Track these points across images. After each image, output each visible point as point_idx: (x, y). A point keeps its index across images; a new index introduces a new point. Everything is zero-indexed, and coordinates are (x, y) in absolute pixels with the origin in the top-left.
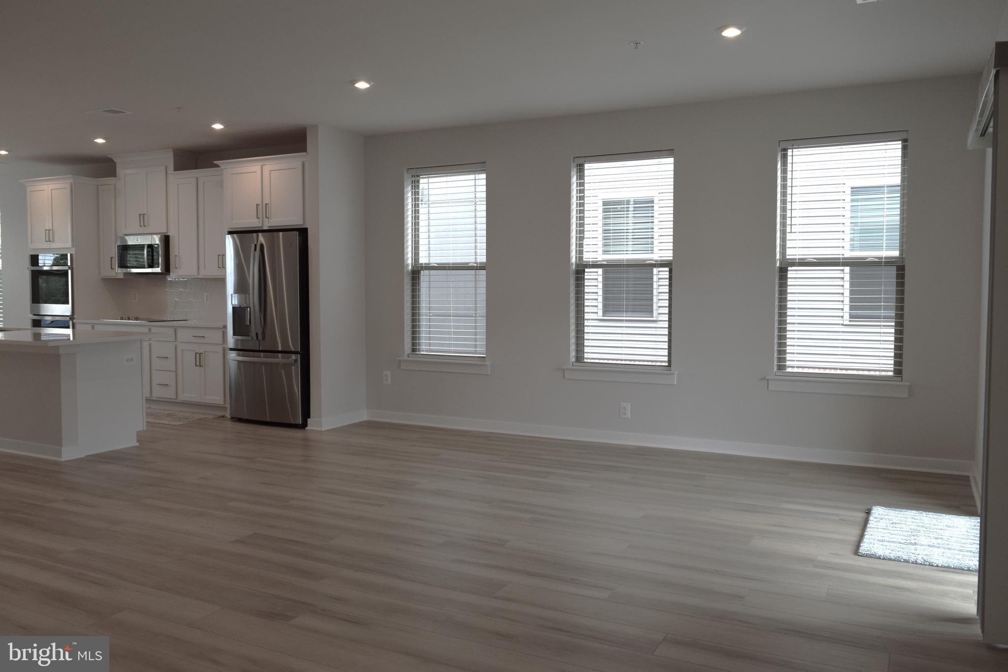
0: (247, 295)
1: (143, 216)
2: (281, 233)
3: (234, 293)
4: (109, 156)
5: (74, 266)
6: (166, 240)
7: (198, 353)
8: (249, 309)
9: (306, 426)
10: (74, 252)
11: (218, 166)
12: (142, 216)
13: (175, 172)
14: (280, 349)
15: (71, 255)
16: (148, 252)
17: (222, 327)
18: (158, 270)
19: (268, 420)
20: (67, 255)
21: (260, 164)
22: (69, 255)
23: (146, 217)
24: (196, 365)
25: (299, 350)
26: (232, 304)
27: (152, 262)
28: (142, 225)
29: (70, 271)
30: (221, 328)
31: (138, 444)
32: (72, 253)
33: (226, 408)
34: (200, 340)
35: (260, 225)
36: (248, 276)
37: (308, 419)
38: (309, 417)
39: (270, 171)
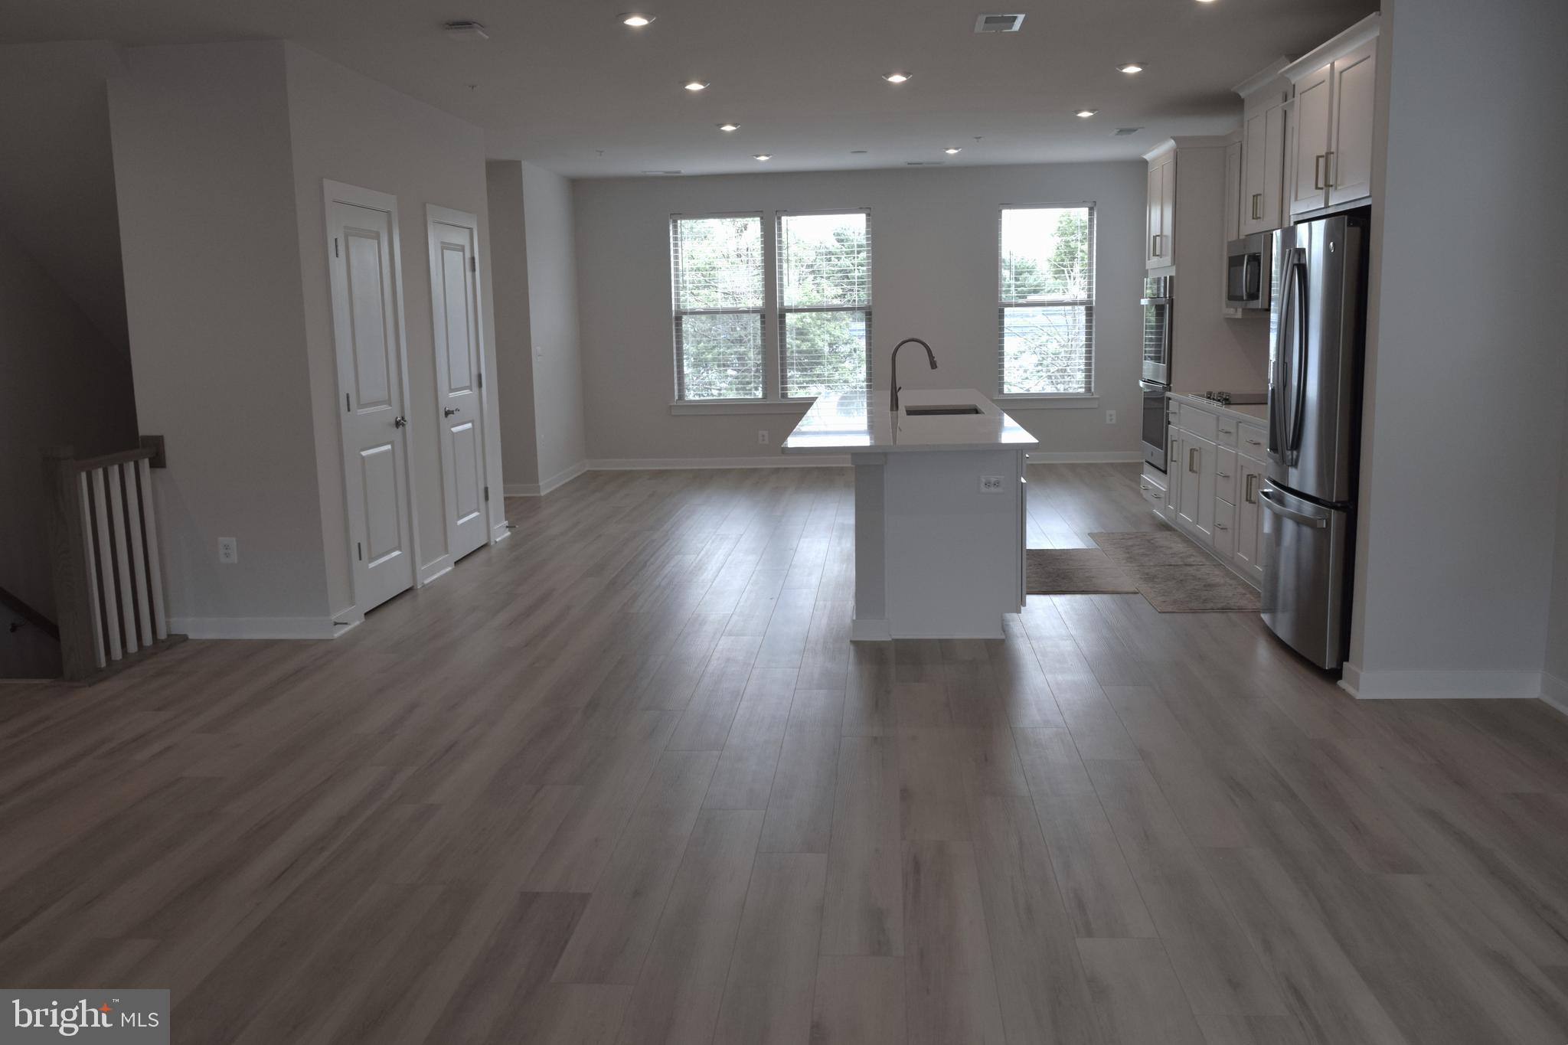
4: (1233, 89)
7: (1250, 475)
12: (1255, 198)
15: (1171, 279)
16: (1250, 268)
18: (1258, 304)
21: (1331, 61)
22: (1168, 279)
23: (1261, 199)
24: (1247, 499)
25: (1335, 500)
28: (1256, 215)
29: (1167, 307)
32: (1171, 274)
35: (1323, 205)
37: (1345, 663)
38: (1347, 660)
39: (1341, 73)
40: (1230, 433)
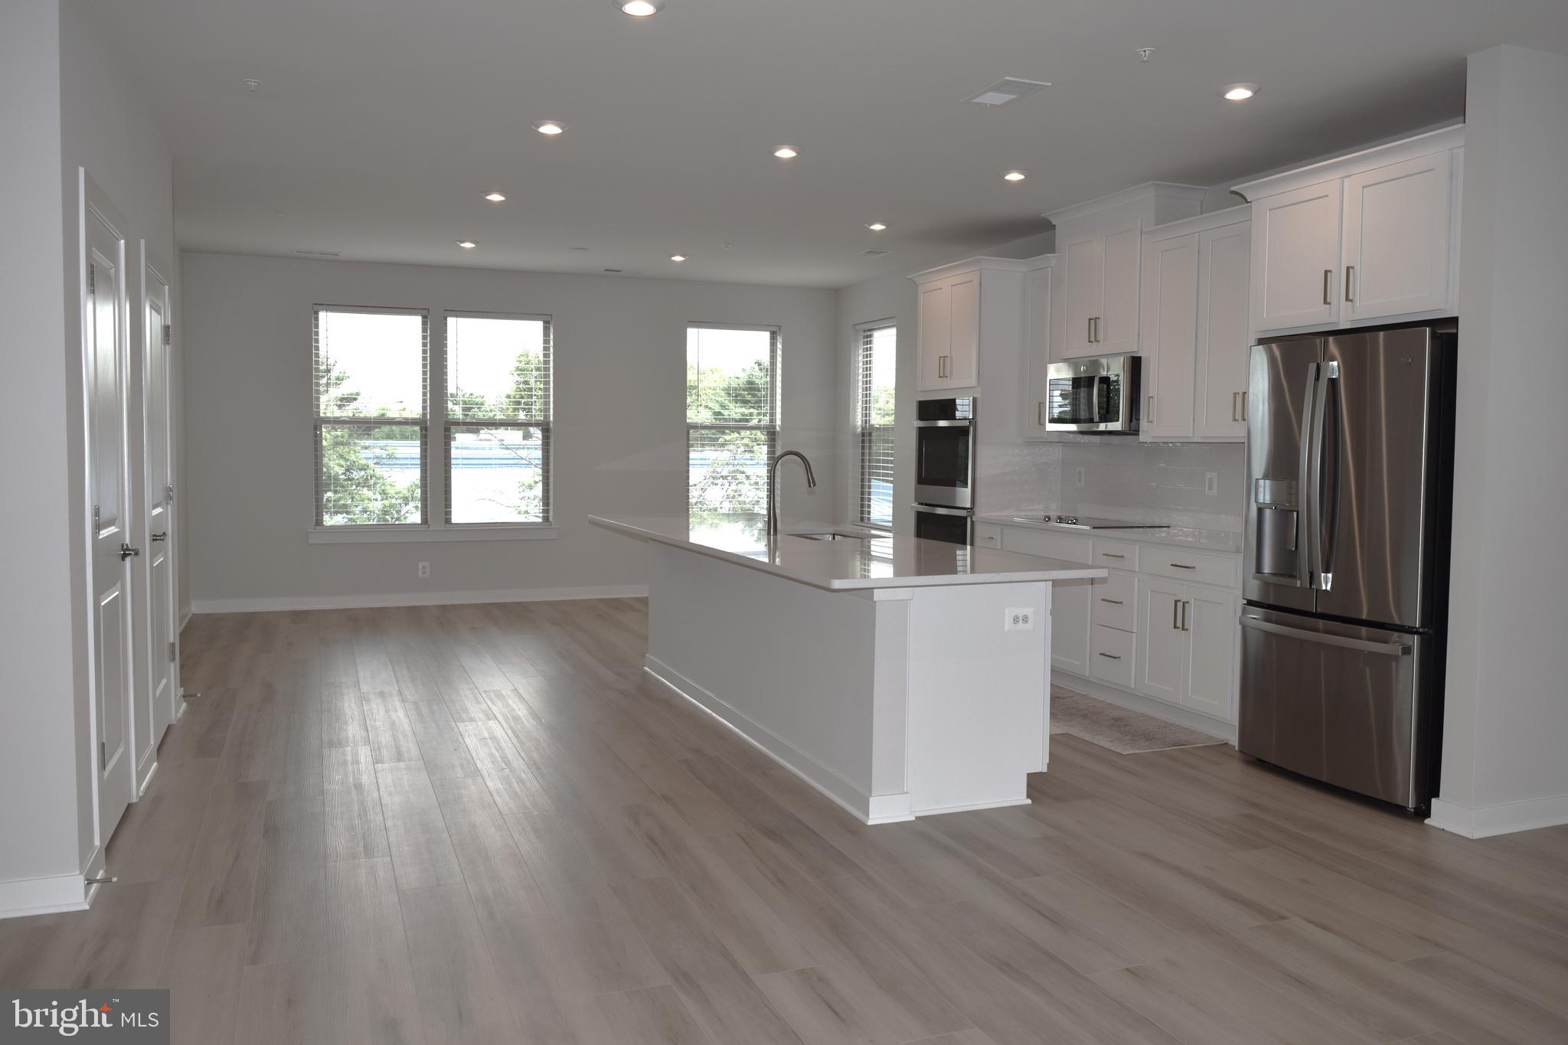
0: (1294, 483)
1: (1095, 321)
2: (1381, 334)
3: (1265, 477)
5: (979, 421)
6: (1135, 365)
7: (1180, 601)
8: (1295, 514)
9: (1428, 815)
10: (978, 395)
12: (1093, 322)
14: (1364, 617)
15: (974, 401)
16: (1100, 390)
18: (1116, 426)
19: (1324, 779)
21: (1341, 176)
22: (970, 400)
23: (1099, 321)
24: (1175, 627)
25: (1417, 626)
26: (1256, 501)
27: (1108, 412)
28: (1093, 338)
29: (971, 429)
31: (1029, 801)
32: (975, 396)
34: (1187, 573)
35: (1334, 320)
36: (1298, 438)
37: (1434, 800)
38: (1437, 795)
39: (1363, 187)
40: (1123, 557)
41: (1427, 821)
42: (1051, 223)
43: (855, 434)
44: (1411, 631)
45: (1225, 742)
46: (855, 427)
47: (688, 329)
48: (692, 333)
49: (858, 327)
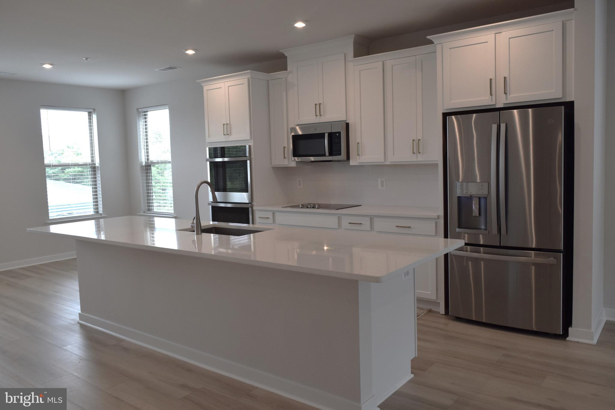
0: (484, 184)
4: (280, 51)
5: (253, 156)
9: (567, 336)
10: (252, 144)
11: (431, 42)
12: (318, 106)
13: (355, 58)
15: (250, 146)
16: (328, 140)
17: (437, 217)
18: (339, 157)
20: (245, 146)
21: (495, 32)
22: (247, 146)
23: (321, 106)
25: (562, 249)
28: (318, 114)
29: (248, 162)
30: (434, 219)
32: (249, 144)
33: (439, 303)
34: (406, 231)
35: (493, 103)
37: (569, 328)
38: (571, 326)
39: (510, 38)
40: (361, 224)
41: (567, 339)
42: (285, 55)
43: (142, 166)
44: (559, 251)
45: (430, 310)
46: (142, 162)
47: (41, 110)
48: (44, 112)
49: (140, 110)
